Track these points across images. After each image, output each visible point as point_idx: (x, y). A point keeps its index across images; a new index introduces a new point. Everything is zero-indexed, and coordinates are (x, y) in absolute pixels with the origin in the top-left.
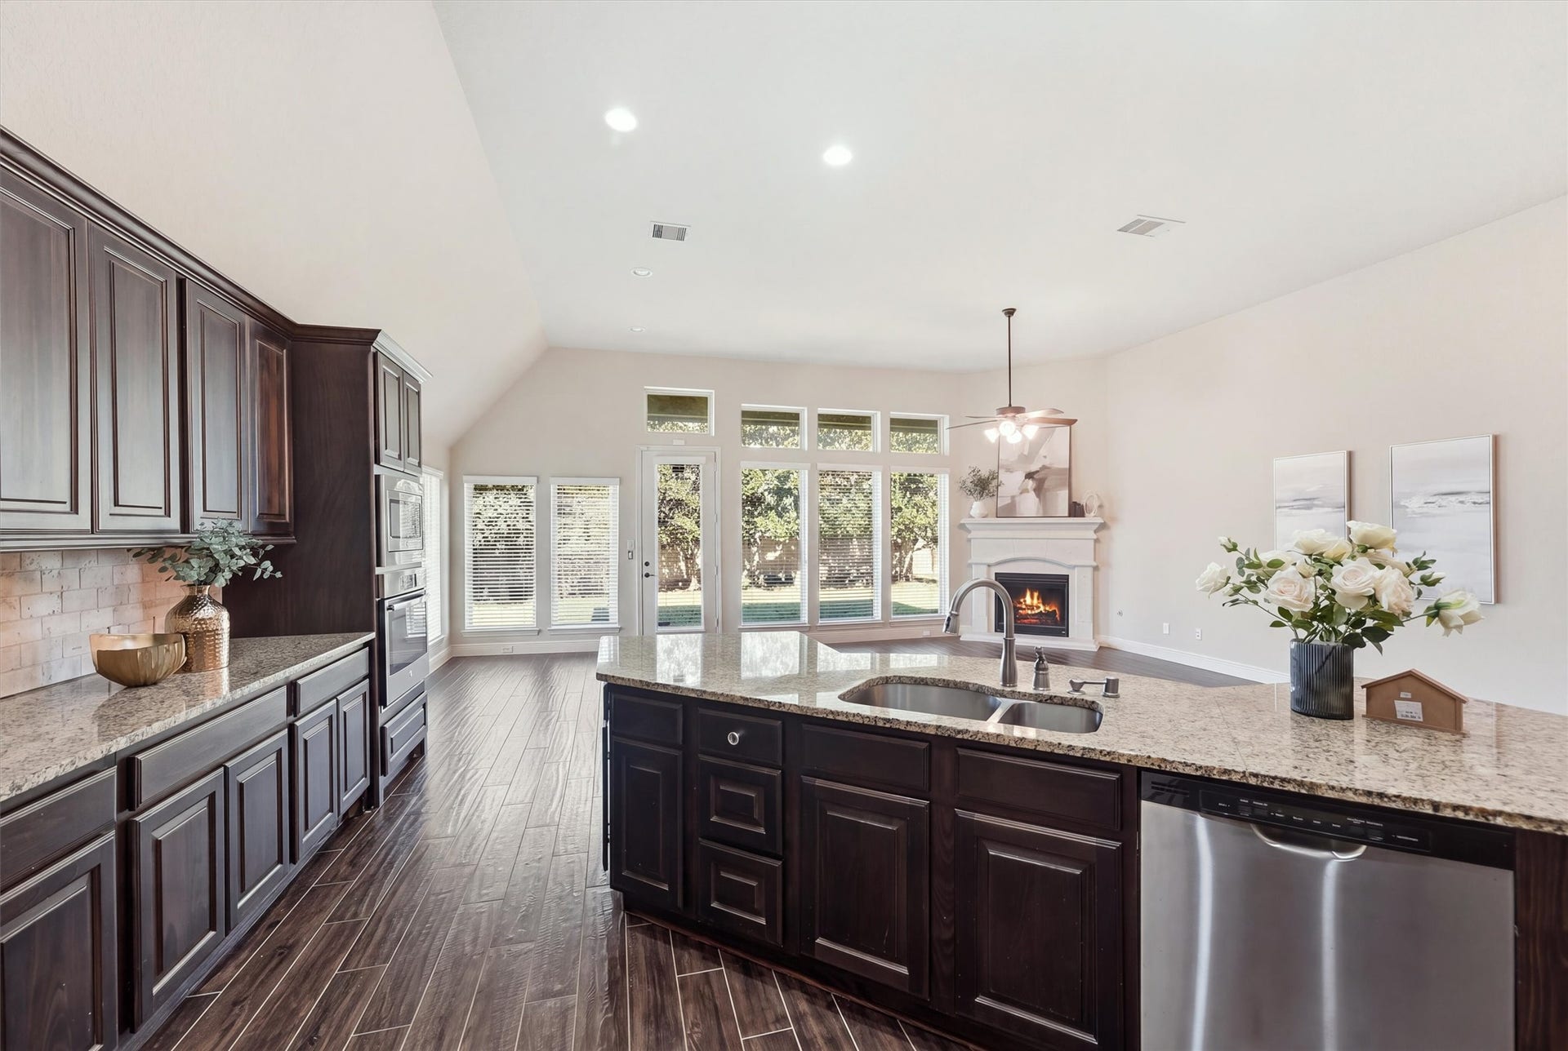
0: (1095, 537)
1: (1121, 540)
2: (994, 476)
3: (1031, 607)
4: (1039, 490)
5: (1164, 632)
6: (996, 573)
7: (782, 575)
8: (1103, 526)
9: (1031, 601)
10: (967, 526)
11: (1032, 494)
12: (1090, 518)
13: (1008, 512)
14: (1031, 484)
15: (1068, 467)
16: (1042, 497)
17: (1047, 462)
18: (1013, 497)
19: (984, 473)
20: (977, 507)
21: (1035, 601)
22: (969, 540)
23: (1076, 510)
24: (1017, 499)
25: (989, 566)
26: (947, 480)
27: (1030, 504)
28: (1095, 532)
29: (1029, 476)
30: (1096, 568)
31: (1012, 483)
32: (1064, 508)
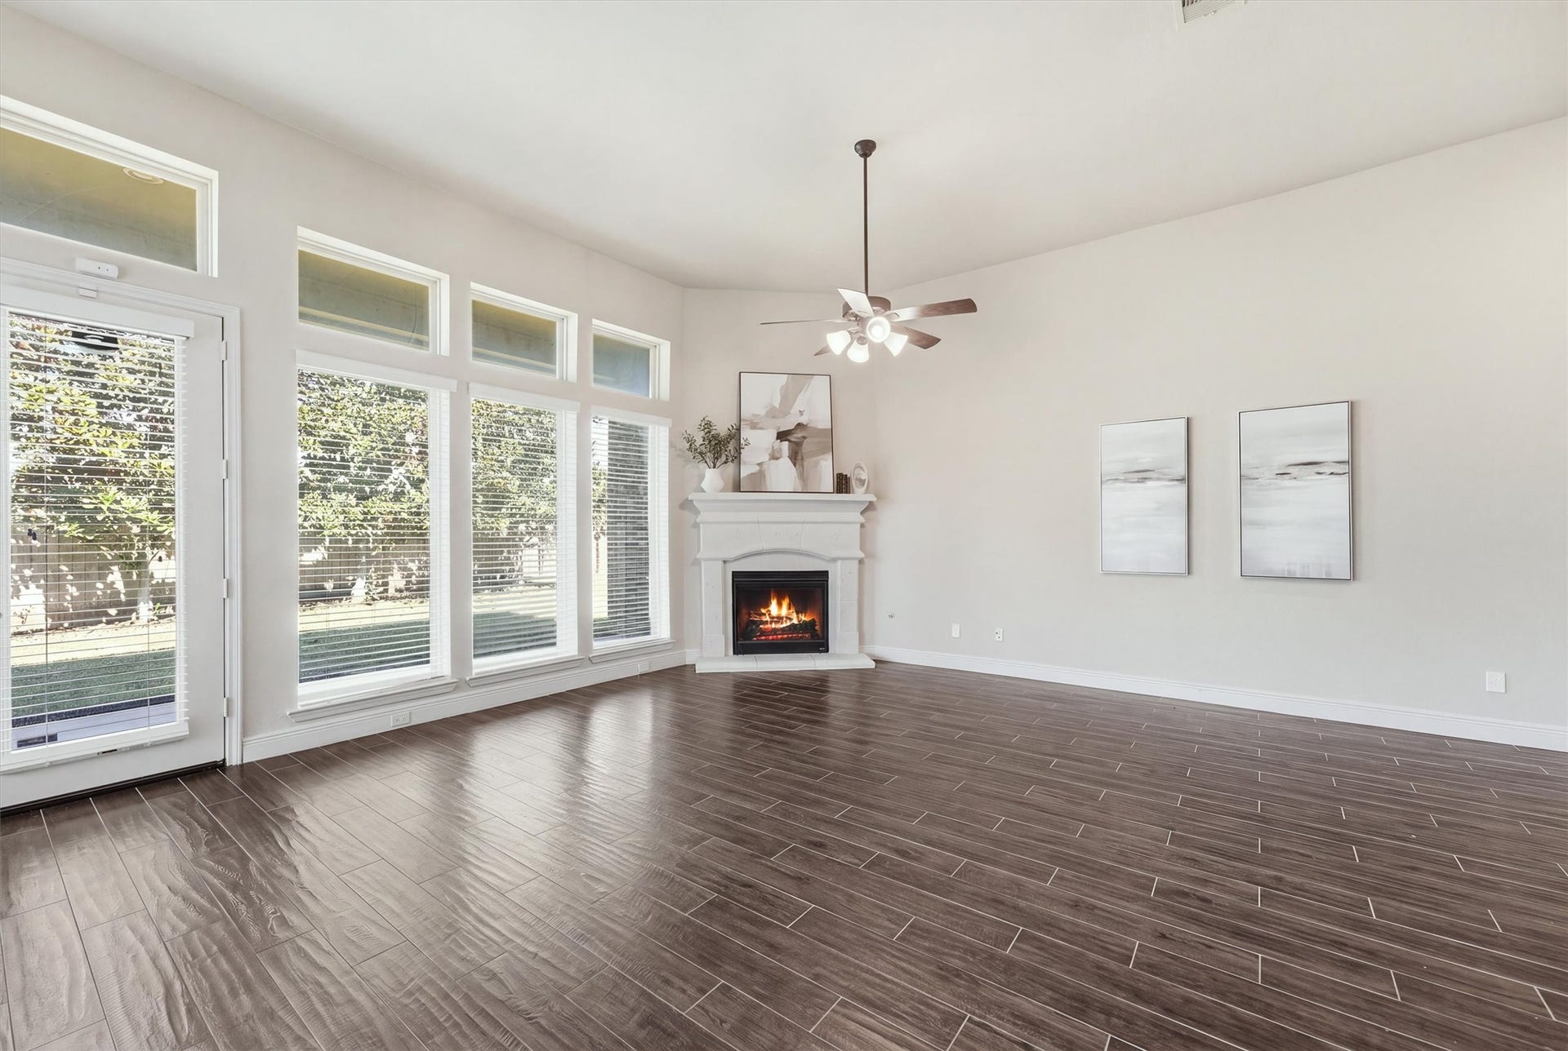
0: (862, 519)
1: (891, 525)
2: (735, 434)
3: (779, 619)
4: (795, 457)
5: (954, 635)
6: (733, 572)
7: (329, 586)
8: (870, 506)
9: (779, 612)
10: (696, 504)
11: (785, 462)
12: (859, 494)
13: (757, 484)
14: (785, 446)
15: (830, 427)
16: (798, 463)
17: (803, 420)
18: (760, 464)
19: (722, 428)
20: (712, 478)
21: (784, 611)
22: (696, 525)
23: (842, 484)
24: (765, 466)
25: (725, 562)
26: (666, 434)
27: (783, 474)
28: (862, 513)
29: (782, 436)
30: (861, 562)
31: (759, 444)
32: (828, 483)
